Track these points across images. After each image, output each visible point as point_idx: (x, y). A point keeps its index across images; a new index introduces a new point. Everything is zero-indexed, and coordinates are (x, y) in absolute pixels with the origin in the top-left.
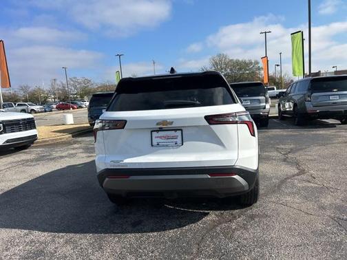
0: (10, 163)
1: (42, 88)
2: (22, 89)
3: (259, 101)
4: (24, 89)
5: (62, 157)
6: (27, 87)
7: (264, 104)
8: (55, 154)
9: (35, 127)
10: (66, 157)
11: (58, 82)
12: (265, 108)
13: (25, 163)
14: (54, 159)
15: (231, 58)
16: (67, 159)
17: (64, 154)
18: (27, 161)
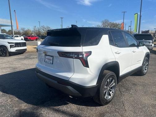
0: (15, 59)
1: (30, 29)
2: (22, 29)
3: (149, 42)
4: (23, 29)
5: (34, 58)
6: (24, 29)
7: (152, 44)
8: (32, 57)
9: (26, 46)
10: (35, 58)
11: (37, 27)
12: (152, 46)
13: (21, 59)
14: (31, 58)
15: (110, 22)
16: (36, 59)
17: (35, 57)
18: (21, 58)
